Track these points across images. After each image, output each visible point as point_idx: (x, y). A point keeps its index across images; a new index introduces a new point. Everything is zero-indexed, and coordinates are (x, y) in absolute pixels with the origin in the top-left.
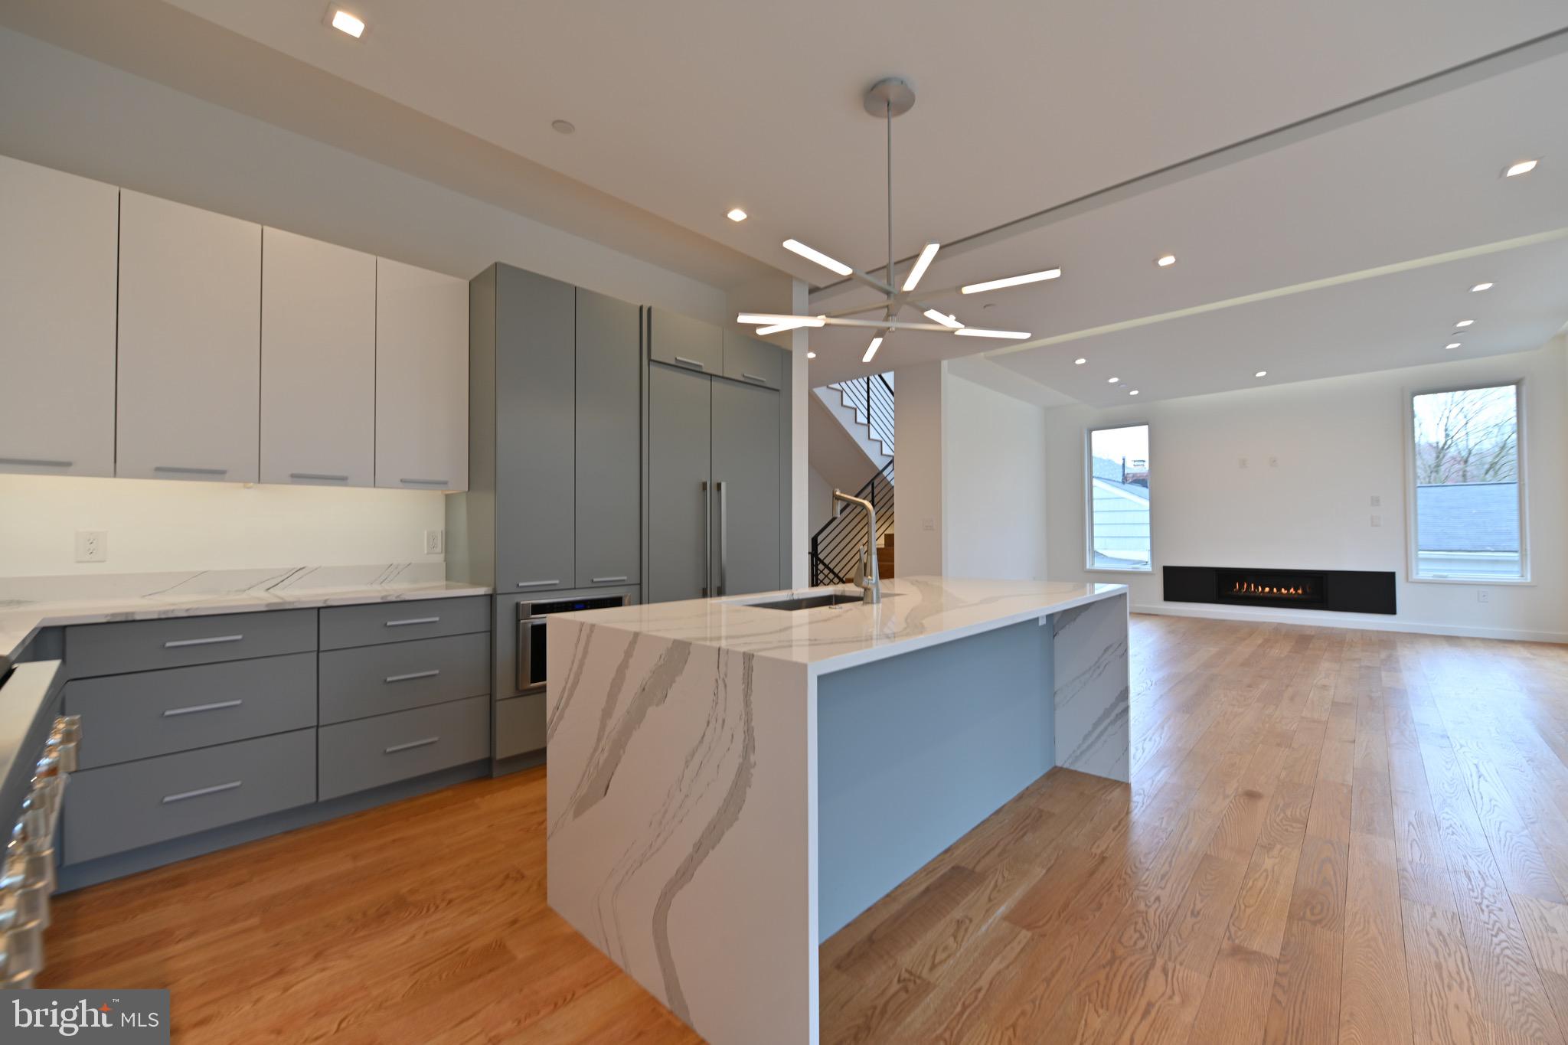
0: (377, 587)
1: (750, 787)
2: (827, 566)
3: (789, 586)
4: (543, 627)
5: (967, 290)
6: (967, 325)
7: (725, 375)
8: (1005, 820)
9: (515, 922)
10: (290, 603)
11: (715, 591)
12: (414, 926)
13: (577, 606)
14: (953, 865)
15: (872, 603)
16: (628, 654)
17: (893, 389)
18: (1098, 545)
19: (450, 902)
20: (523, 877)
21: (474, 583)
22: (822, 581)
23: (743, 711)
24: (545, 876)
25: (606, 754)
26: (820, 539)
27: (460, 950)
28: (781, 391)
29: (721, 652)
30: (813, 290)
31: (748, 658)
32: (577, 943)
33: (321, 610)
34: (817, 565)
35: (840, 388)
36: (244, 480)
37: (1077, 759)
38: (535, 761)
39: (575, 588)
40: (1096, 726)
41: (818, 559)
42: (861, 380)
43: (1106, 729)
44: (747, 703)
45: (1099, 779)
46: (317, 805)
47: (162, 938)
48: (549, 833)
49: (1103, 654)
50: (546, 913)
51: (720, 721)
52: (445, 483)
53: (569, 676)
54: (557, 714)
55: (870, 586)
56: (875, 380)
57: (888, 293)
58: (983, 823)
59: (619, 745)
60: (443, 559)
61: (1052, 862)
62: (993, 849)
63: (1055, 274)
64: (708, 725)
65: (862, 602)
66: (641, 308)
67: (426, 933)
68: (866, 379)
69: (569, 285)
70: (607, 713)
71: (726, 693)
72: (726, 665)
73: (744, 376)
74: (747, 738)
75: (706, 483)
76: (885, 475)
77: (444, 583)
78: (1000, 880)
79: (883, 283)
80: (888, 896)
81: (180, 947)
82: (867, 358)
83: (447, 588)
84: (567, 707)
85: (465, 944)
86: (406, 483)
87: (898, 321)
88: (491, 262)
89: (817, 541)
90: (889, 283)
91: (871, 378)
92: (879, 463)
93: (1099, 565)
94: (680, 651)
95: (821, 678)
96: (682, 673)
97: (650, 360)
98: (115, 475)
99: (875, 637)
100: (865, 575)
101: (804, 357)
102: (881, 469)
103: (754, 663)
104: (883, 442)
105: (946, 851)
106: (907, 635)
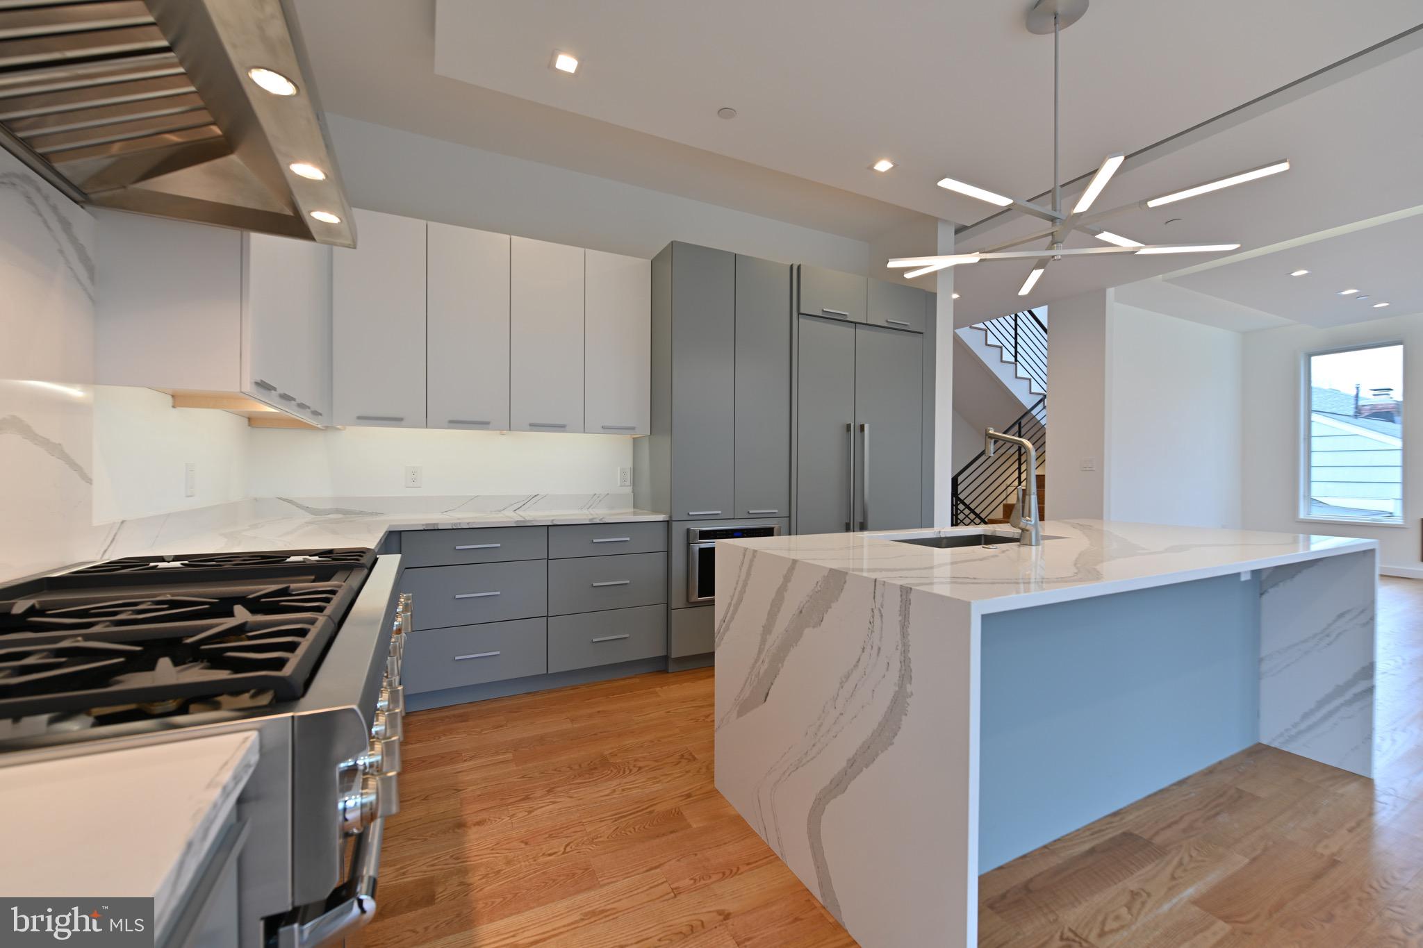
0: (585, 511)
1: (906, 715)
2: (967, 507)
3: (931, 525)
4: (712, 550)
5: (1152, 204)
6: (1147, 243)
7: (869, 323)
8: (1191, 793)
9: (689, 796)
10: (529, 521)
11: (857, 526)
12: (614, 783)
13: (736, 534)
14: (1124, 830)
15: (1031, 545)
16: (787, 579)
17: (1046, 327)
18: (1317, 491)
19: (640, 768)
20: (695, 759)
21: (655, 511)
22: (962, 521)
23: (900, 642)
24: (713, 762)
25: (766, 666)
26: (960, 479)
27: (649, 810)
28: (924, 333)
29: (877, 584)
30: (958, 231)
31: (906, 591)
32: (739, 826)
33: (550, 528)
34: (957, 505)
35: (985, 327)
36: (499, 429)
37: (1292, 739)
38: (703, 663)
39: (734, 519)
40: (1321, 704)
41: (958, 499)
42: (1008, 318)
43: (1337, 709)
44: (904, 634)
45: (1324, 767)
46: (547, 676)
47: (453, 757)
48: (717, 724)
49: (1335, 621)
50: (713, 794)
51: (875, 648)
52: (633, 429)
53: (734, 593)
54: (724, 626)
55: (1027, 528)
56: (1024, 316)
57: (1053, 219)
58: (1162, 791)
59: (778, 659)
60: (631, 491)
61: (1259, 852)
62: (1176, 822)
63: (1284, 167)
64: (863, 652)
65: (1018, 543)
66: (791, 267)
67: (623, 790)
68: (1013, 316)
69: (730, 252)
70: (767, 629)
71: (882, 623)
72: (883, 596)
73: (887, 322)
74: (903, 668)
75: (850, 425)
76: (1034, 414)
77: (632, 510)
78: (1186, 859)
79: (1048, 209)
80: (1045, 847)
81: (466, 764)
82: (1025, 290)
83: (635, 514)
84: (732, 621)
85: (651, 806)
86: (606, 429)
87: (1064, 248)
88: (669, 242)
89: (957, 480)
90: (1054, 209)
91: (1020, 314)
92: (1028, 402)
93: (1318, 514)
94: (836, 580)
95: (985, 617)
96: (837, 601)
97: (799, 314)
98: (427, 428)
99: (1033, 580)
100: (1023, 517)
101: (947, 299)
102: (1029, 407)
103: (912, 596)
104: (1032, 380)
105: (1115, 814)
106: (1081, 580)
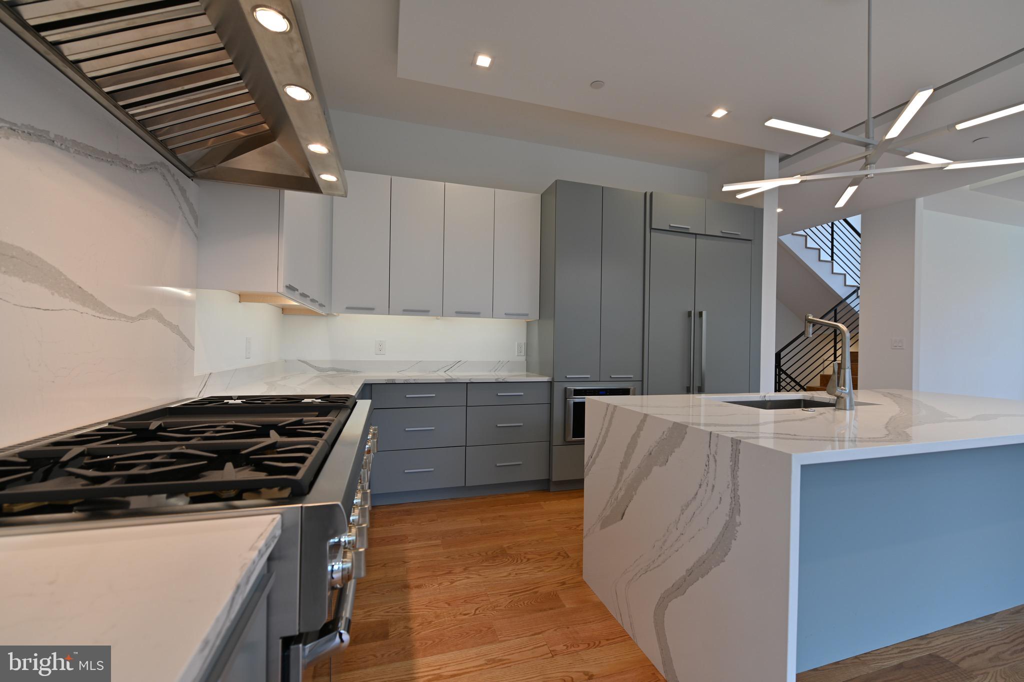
0: (492, 373)
1: (735, 540)
2: (789, 376)
3: (758, 391)
4: (583, 404)
5: (959, 127)
6: (956, 160)
7: (707, 233)
9: (564, 583)
10: (455, 379)
11: (696, 389)
12: (510, 568)
13: (600, 393)
15: (845, 409)
16: (640, 428)
17: (859, 231)
19: (528, 560)
20: (568, 557)
21: (542, 374)
22: (784, 388)
23: (731, 483)
24: (582, 560)
25: (623, 492)
26: (783, 354)
27: (534, 591)
28: (754, 241)
29: (712, 435)
30: (782, 159)
31: (736, 442)
32: (601, 610)
33: (468, 384)
34: (780, 375)
35: (805, 234)
36: (436, 315)
38: (575, 486)
39: (599, 381)
41: (781, 370)
42: (825, 226)
44: (734, 476)
46: (465, 488)
47: (402, 539)
48: (585, 532)
50: (582, 584)
51: (710, 487)
52: (527, 315)
53: (599, 437)
54: (591, 460)
55: (842, 395)
56: (839, 224)
57: (866, 145)
59: (632, 488)
60: (525, 359)
62: (982, 652)
64: (700, 487)
65: (834, 408)
66: (646, 194)
67: (516, 574)
68: (830, 224)
69: (600, 186)
70: (624, 465)
71: (716, 465)
72: (717, 446)
73: (722, 232)
74: (733, 503)
75: (691, 312)
76: (849, 303)
77: (525, 373)
79: (862, 137)
81: (411, 545)
82: (841, 204)
83: (527, 376)
84: (597, 457)
85: (537, 588)
86: (508, 315)
87: (876, 168)
88: (554, 181)
89: (780, 355)
90: (867, 136)
91: (836, 223)
92: (843, 293)
94: (678, 431)
95: (803, 467)
96: (679, 447)
97: (651, 229)
98: (389, 314)
99: (847, 439)
100: (838, 386)
101: (773, 213)
102: (844, 297)
103: (741, 447)
104: (847, 275)
106: (891, 441)
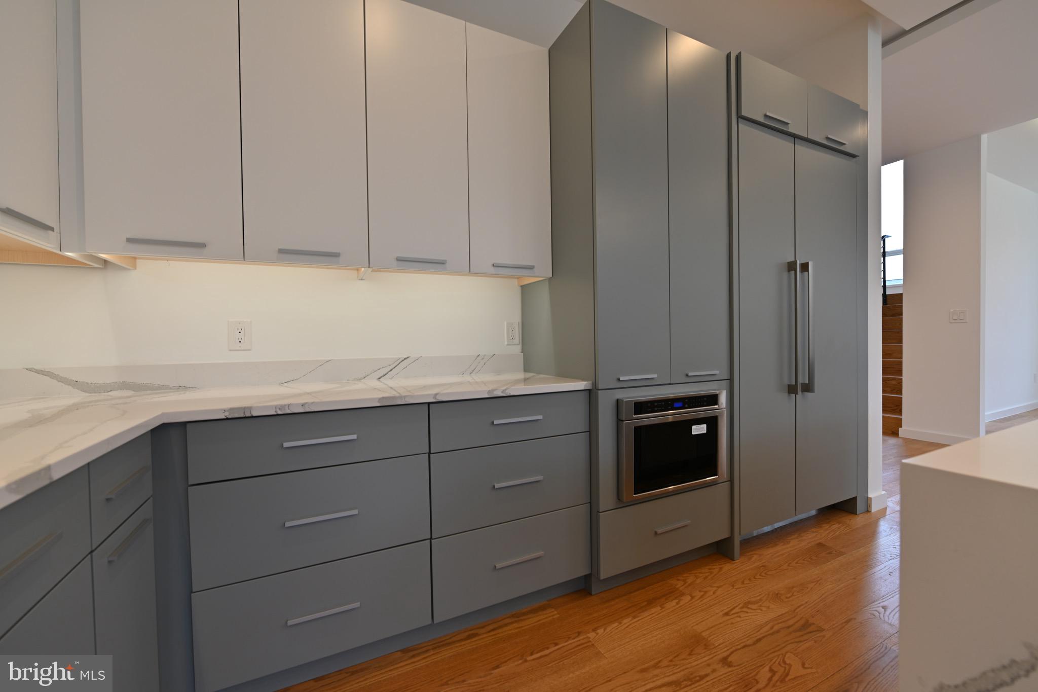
7: (811, 137)
10: (401, 397)
11: (801, 388)
13: (676, 405)
28: (858, 158)
33: (431, 406)
36: (354, 265)
39: (671, 383)
46: (432, 627)
52: (532, 268)
60: (521, 351)
66: (728, 56)
73: (827, 138)
75: (793, 263)
77: (521, 375)
86: (497, 269)
97: (738, 116)
